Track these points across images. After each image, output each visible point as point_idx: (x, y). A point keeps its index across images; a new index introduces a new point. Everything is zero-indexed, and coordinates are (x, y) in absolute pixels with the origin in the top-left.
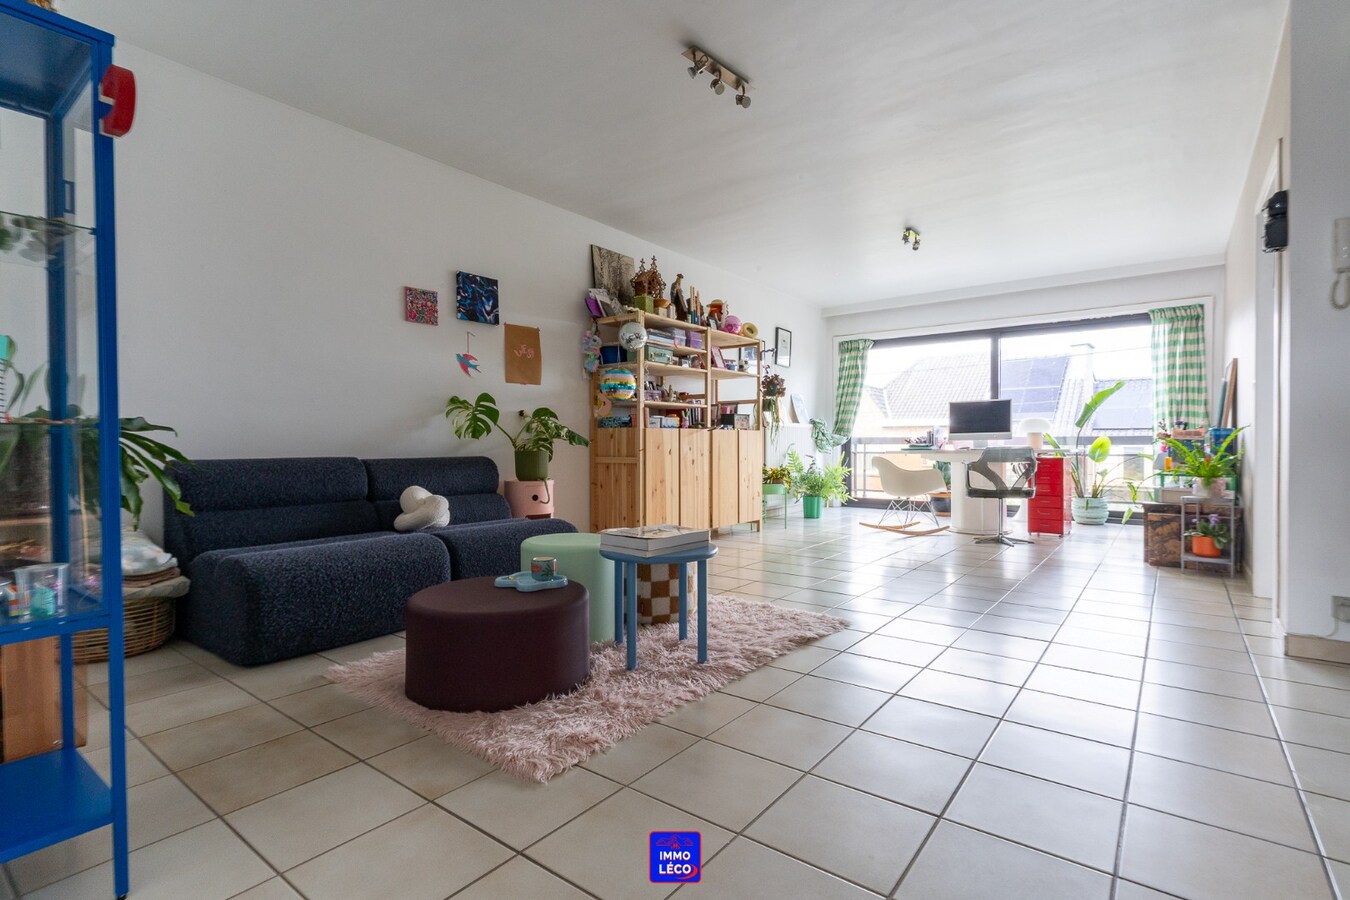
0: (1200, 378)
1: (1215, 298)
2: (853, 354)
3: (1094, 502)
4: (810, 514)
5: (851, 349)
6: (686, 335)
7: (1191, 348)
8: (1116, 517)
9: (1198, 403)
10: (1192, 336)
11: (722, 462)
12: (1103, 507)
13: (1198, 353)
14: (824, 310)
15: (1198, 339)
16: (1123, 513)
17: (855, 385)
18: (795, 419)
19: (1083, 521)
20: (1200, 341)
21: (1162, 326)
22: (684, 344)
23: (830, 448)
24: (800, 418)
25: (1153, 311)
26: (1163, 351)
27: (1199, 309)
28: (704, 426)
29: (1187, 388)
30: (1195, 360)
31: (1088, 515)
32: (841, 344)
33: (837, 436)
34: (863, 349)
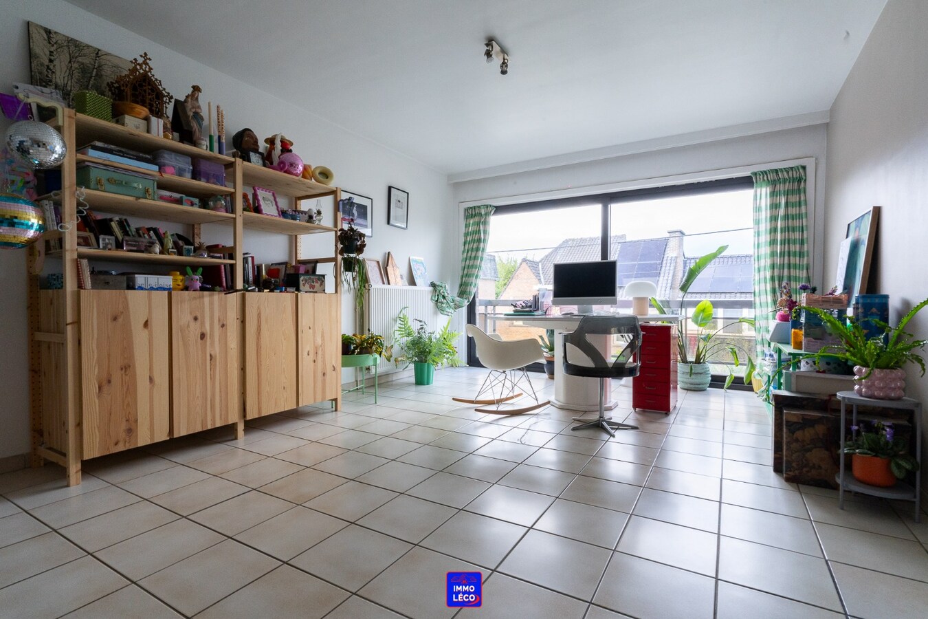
0: (802, 242)
1: (816, 159)
2: (477, 219)
3: (698, 368)
4: (421, 379)
5: (476, 216)
6: (193, 164)
7: (793, 211)
8: (718, 381)
9: (800, 267)
10: (794, 199)
11: (264, 332)
12: (705, 373)
13: (800, 216)
14: (450, 177)
15: (800, 202)
16: (725, 377)
17: (478, 249)
18: (412, 282)
19: (686, 386)
20: (803, 203)
21: (764, 190)
22: (189, 175)
23: (451, 310)
24: (417, 281)
25: (755, 174)
26: (765, 214)
27: (801, 171)
28: (231, 288)
29: (789, 252)
30: (796, 223)
31: (693, 381)
32: (467, 210)
33: (458, 299)
34: (486, 214)
